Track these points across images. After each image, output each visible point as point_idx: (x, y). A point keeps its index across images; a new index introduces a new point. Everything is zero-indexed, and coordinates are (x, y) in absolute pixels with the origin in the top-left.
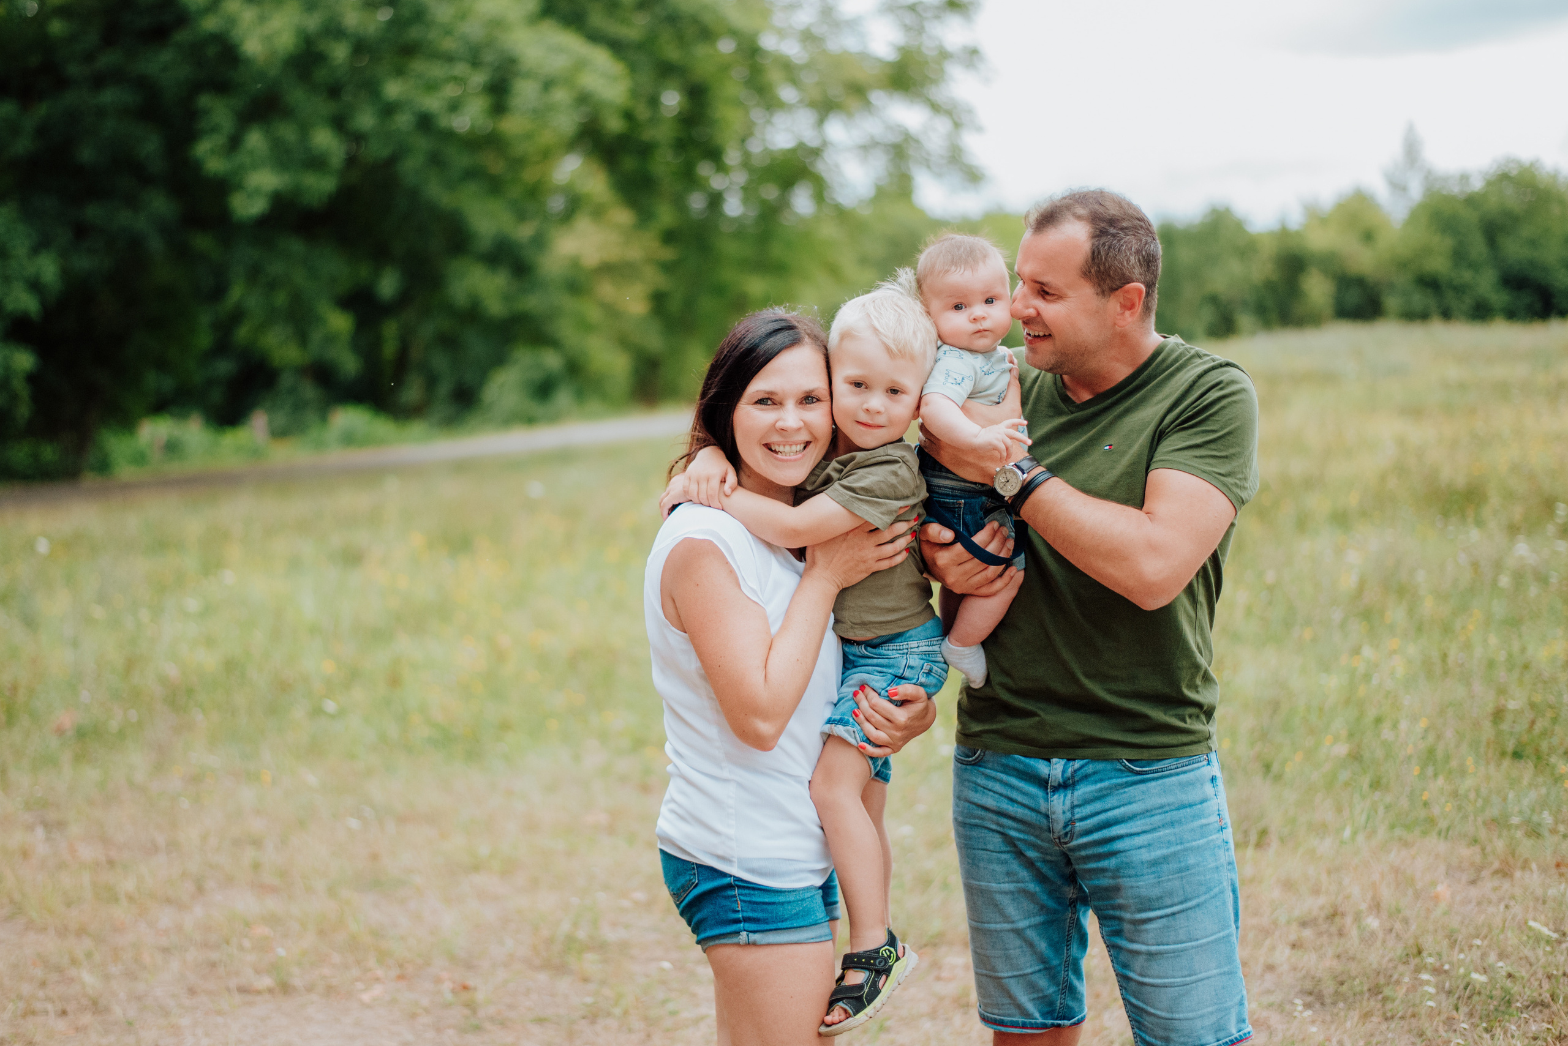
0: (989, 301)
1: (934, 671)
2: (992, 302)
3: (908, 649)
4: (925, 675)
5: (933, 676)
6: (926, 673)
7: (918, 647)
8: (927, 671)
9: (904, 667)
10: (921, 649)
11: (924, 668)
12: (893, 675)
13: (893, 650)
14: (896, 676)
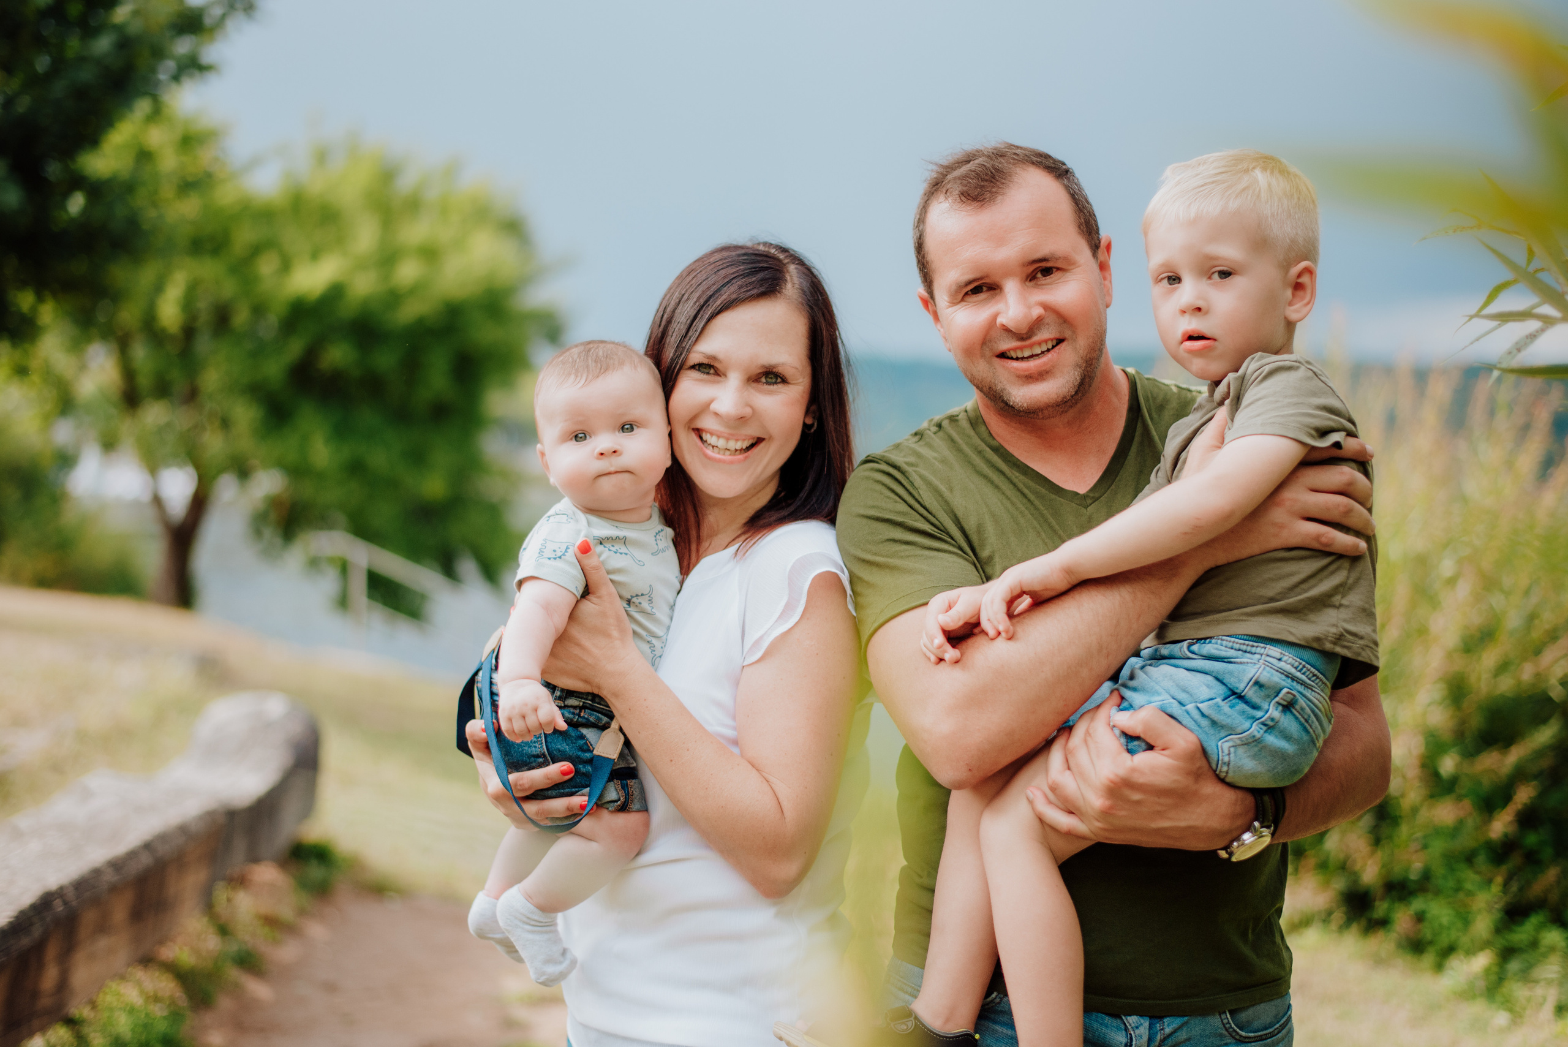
0: (627, 427)
1: (1297, 707)
2: (632, 429)
3: (1262, 655)
4: (1280, 708)
5: (1294, 715)
6: (1283, 706)
7: (1280, 660)
8: (1285, 703)
9: (1247, 680)
10: (1282, 664)
11: (1281, 695)
12: (1230, 690)
13: (1239, 650)
14: (1234, 693)
